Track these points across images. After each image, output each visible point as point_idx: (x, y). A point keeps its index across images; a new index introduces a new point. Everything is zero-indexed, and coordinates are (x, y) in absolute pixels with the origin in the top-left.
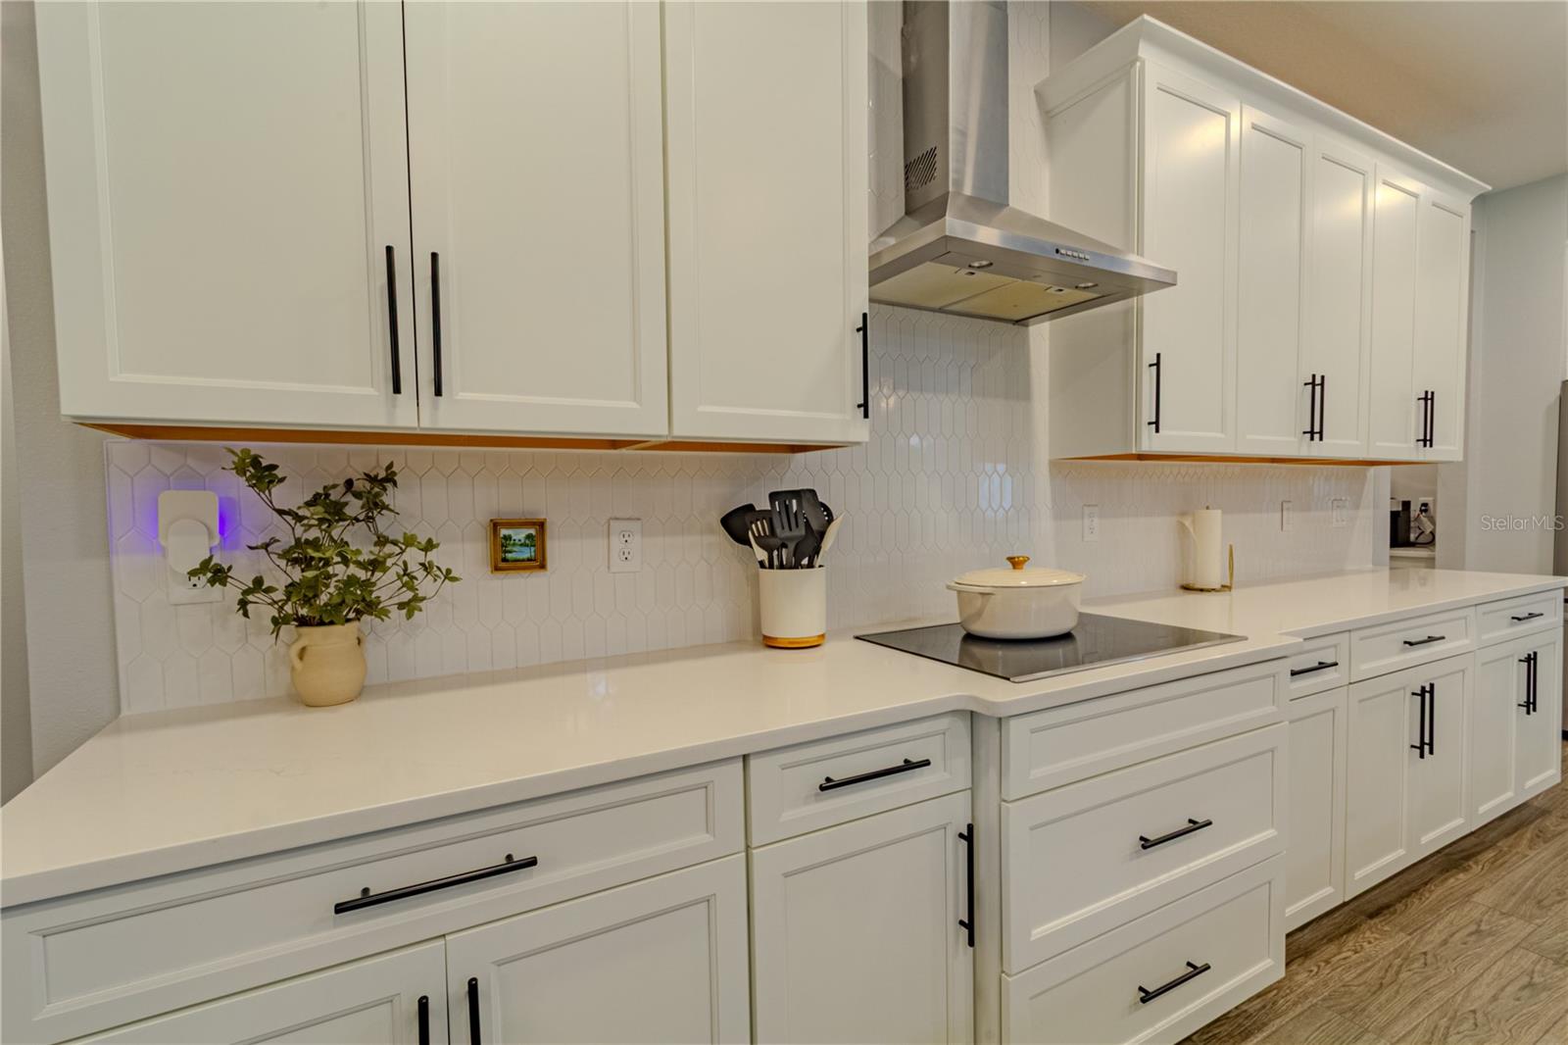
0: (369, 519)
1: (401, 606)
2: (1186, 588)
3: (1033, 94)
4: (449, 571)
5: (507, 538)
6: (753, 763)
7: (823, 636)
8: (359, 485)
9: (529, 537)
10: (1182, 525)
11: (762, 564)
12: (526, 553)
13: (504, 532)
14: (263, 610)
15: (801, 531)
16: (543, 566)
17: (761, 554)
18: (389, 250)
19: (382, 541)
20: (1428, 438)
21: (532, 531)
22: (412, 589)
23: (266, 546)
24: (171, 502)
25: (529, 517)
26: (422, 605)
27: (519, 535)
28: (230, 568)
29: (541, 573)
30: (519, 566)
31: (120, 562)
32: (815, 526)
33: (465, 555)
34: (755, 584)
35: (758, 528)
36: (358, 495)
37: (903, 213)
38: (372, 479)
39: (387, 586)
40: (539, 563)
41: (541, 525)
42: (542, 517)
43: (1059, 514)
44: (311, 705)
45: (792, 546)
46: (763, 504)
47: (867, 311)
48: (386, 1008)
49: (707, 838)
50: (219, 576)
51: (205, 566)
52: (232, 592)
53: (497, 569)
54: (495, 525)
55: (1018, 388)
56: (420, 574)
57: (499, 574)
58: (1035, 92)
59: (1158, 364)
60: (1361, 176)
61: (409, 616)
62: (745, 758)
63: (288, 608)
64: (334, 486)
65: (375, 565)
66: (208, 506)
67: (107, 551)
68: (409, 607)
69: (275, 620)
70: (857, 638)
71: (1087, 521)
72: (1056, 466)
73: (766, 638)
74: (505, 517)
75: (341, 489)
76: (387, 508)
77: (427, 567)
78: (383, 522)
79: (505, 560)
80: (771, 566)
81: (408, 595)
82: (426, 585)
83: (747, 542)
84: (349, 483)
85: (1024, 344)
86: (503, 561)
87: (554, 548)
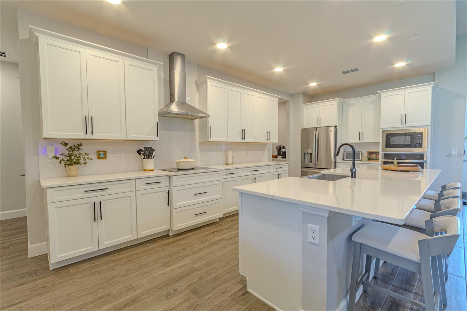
0: (78, 151)
1: (83, 163)
2: (227, 164)
3: (194, 82)
4: (91, 158)
5: (100, 154)
6: (136, 180)
7: (153, 169)
8: (76, 146)
9: (104, 154)
10: (226, 153)
11: (143, 158)
12: (103, 156)
13: (99, 153)
14: (63, 163)
15: (149, 153)
16: (106, 158)
17: (143, 157)
18: (86, 116)
19: (80, 154)
20: (269, 139)
21: (104, 153)
22: (86, 161)
23: (62, 154)
24: (48, 148)
25: (104, 151)
26: (87, 163)
27: (102, 153)
28: (59, 157)
29: (106, 159)
30: (102, 158)
31: (40, 156)
32: (151, 152)
33: (93, 156)
34: (142, 162)
35: (142, 153)
36: (76, 147)
37: (170, 102)
38: (79, 145)
39: (82, 161)
40: (105, 157)
41: (106, 152)
42: (106, 151)
43: (201, 151)
44: (70, 177)
45: (147, 156)
46: (143, 149)
47: (158, 122)
48: (90, 204)
49: (129, 189)
50: (57, 158)
51: (54, 157)
52: (59, 161)
53: (98, 158)
54: (98, 152)
55: (193, 130)
56: (87, 159)
57: (98, 159)
58: (195, 81)
59: (211, 128)
60: (253, 96)
61: (85, 165)
62: (135, 179)
63: (67, 163)
64: (72, 146)
65: (80, 157)
66: (53, 148)
67: (38, 155)
68: (85, 163)
69: (65, 165)
70: (160, 170)
71: (206, 153)
72: (200, 143)
73: (144, 170)
74: (100, 151)
75: (73, 146)
76: (81, 149)
77: (88, 158)
78: (80, 151)
79: (100, 157)
80: (145, 158)
81: (85, 162)
82: (87, 160)
83: (141, 155)
84: (74, 145)
85: (194, 123)
86: (99, 157)
87: (108, 155)
